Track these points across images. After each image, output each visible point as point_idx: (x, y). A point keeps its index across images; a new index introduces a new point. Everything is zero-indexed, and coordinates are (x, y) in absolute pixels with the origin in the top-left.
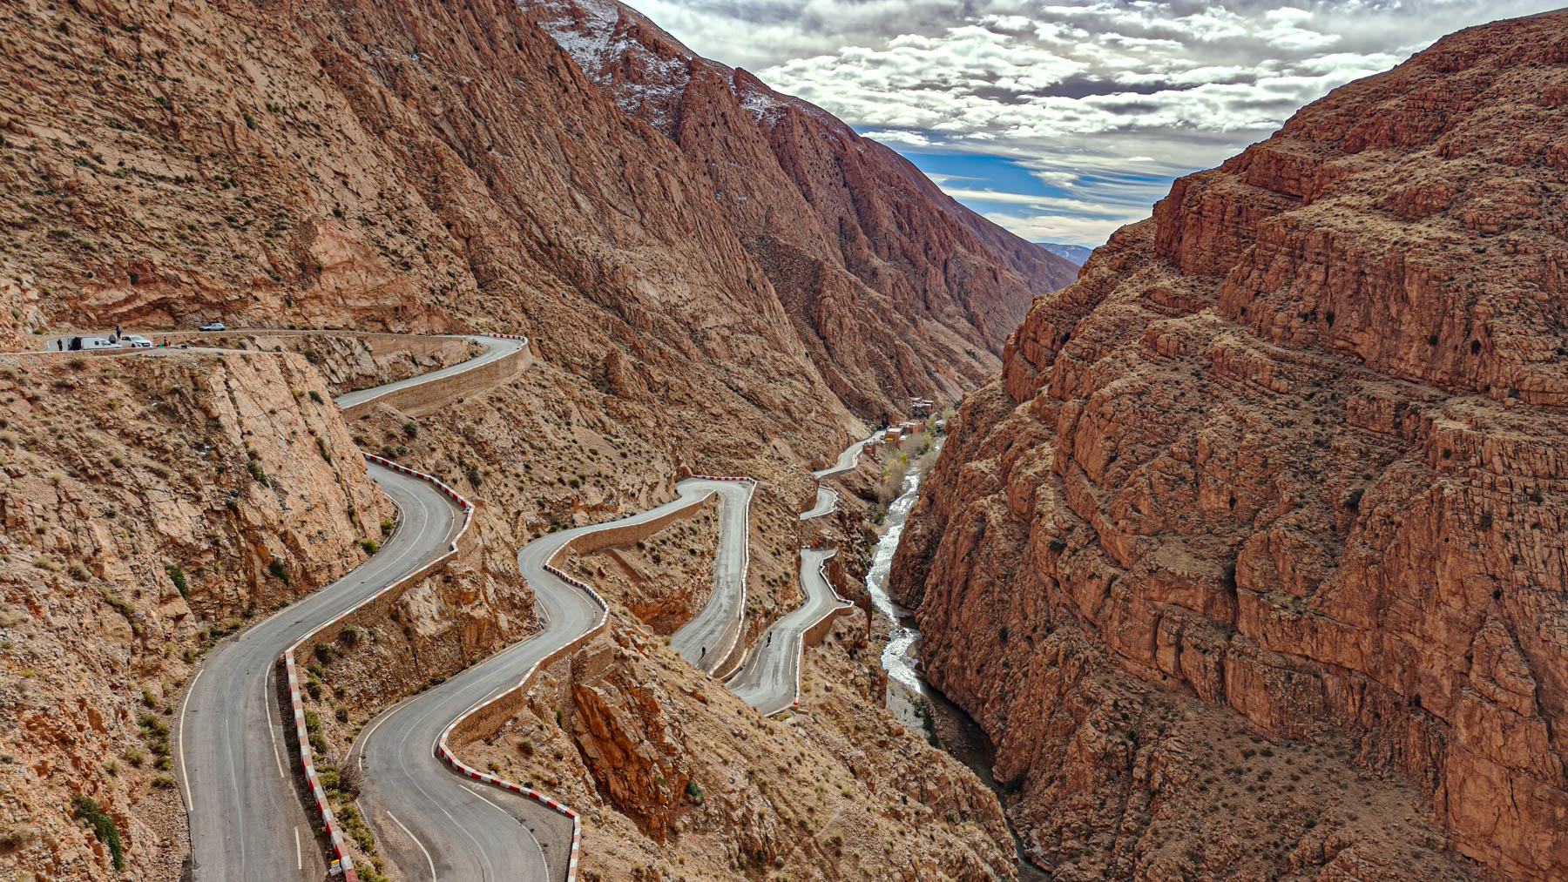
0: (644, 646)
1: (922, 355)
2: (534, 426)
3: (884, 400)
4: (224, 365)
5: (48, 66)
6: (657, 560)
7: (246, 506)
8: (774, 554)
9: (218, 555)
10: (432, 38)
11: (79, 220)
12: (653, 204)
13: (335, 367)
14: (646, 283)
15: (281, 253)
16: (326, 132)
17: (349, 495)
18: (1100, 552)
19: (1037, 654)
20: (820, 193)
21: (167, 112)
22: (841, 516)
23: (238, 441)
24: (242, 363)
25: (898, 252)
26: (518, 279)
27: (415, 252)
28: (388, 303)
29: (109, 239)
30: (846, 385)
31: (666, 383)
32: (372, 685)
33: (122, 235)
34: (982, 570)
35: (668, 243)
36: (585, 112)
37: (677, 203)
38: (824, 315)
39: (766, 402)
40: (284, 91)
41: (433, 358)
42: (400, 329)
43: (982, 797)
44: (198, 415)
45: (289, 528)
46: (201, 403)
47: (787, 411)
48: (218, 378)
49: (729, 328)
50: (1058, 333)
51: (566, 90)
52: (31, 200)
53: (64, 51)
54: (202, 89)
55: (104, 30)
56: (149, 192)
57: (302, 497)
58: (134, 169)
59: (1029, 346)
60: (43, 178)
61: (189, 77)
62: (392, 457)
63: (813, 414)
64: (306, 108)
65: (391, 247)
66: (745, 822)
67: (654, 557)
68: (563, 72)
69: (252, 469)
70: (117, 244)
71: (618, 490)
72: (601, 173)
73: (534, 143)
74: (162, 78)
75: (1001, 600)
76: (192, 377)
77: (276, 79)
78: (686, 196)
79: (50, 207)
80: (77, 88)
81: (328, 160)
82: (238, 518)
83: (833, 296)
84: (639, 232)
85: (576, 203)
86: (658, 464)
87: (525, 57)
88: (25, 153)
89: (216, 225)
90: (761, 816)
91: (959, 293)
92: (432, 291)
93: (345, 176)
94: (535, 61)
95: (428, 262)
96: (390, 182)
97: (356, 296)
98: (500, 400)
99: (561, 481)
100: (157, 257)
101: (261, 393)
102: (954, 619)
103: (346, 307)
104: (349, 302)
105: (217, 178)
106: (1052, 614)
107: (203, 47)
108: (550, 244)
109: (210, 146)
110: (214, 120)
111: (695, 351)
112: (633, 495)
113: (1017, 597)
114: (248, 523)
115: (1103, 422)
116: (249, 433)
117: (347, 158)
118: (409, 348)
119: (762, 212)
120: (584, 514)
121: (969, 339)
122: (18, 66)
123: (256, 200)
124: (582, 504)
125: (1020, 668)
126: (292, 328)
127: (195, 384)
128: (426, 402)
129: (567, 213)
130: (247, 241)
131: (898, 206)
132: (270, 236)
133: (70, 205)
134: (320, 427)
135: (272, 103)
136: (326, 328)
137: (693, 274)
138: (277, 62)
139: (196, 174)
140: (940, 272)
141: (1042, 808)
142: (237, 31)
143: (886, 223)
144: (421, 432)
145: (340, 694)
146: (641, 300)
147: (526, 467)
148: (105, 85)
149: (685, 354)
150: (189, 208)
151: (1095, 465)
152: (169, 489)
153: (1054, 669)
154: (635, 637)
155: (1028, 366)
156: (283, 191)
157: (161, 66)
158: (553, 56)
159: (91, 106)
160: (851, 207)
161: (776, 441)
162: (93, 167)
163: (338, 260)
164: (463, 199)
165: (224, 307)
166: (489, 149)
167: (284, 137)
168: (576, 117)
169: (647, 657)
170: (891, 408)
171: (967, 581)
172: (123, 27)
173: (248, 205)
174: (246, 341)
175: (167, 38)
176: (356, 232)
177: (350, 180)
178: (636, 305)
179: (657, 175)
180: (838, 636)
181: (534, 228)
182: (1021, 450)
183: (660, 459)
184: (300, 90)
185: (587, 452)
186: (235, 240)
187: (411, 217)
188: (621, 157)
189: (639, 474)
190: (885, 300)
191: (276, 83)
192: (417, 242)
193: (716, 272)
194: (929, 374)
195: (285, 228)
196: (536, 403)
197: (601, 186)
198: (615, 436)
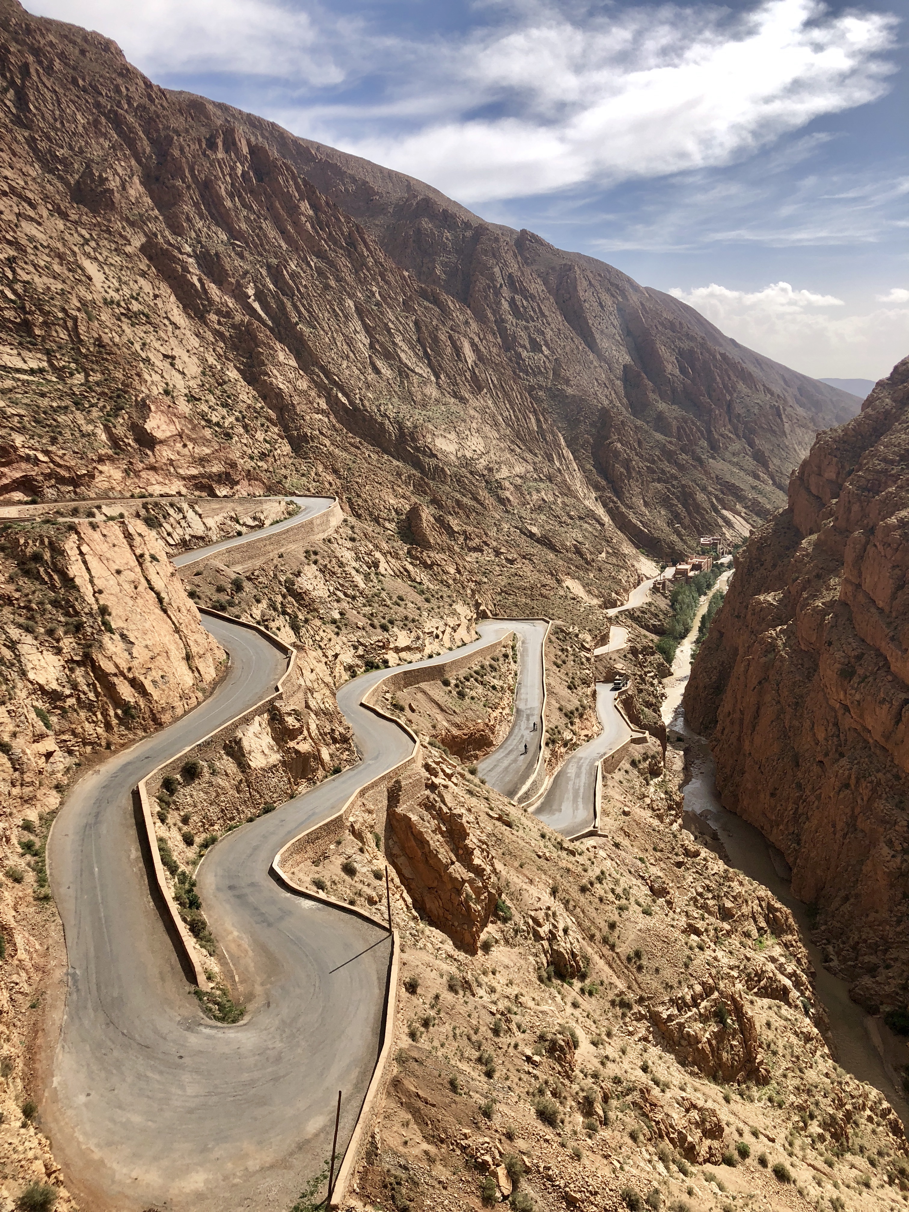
0: (452, 775)
1: (708, 493)
2: (347, 576)
3: (674, 538)
4: (77, 533)
6: (461, 695)
7: (100, 656)
8: (569, 687)
9: (78, 699)
10: (244, 226)
12: (447, 364)
13: (170, 529)
14: (444, 440)
15: (119, 431)
16: (155, 319)
17: (187, 645)
18: (890, 678)
19: (829, 778)
20: (604, 344)
21: (20, 311)
22: (634, 651)
23: (90, 599)
24: (90, 531)
25: (682, 396)
26: (327, 442)
27: (235, 423)
28: (215, 470)
30: (636, 527)
31: (465, 532)
32: (213, 812)
34: (773, 698)
35: (463, 400)
37: (470, 362)
38: (612, 459)
39: (558, 545)
40: (117, 284)
42: (224, 493)
43: (778, 914)
44: (56, 577)
45: (137, 675)
46: (59, 567)
47: (578, 552)
48: (72, 544)
49: (521, 477)
50: (843, 467)
54: (49, 288)
57: (147, 646)
59: (813, 480)
61: (37, 279)
62: (223, 609)
63: (604, 555)
64: (137, 299)
65: (215, 420)
66: (552, 937)
67: (458, 693)
69: (105, 623)
71: (424, 633)
72: (398, 340)
73: (337, 315)
75: (793, 727)
76: (50, 544)
77: (111, 274)
78: (478, 356)
81: (157, 344)
82: (94, 667)
83: (619, 441)
84: (435, 393)
85: (377, 369)
86: (460, 608)
89: (66, 408)
90: (565, 931)
91: (744, 432)
92: (252, 458)
93: (173, 358)
95: (247, 431)
96: (211, 360)
97: (185, 465)
98: (316, 553)
99: (373, 626)
100: (19, 440)
101: (108, 556)
102: (747, 746)
103: (178, 476)
104: (181, 471)
105: (64, 367)
106: (844, 737)
107: (47, 251)
108: (356, 408)
109: (57, 339)
110: (60, 315)
111: (489, 501)
112: (437, 636)
113: (808, 723)
114: (103, 671)
115: (890, 551)
116: (100, 592)
117: (173, 342)
118: (234, 510)
119: (550, 366)
120: (395, 655)
121: (756, 477)
123: (98, 384)
124: (392, 646)
125: (813, 791)
126: (132, 496)
127: (53, 551)
128: (251, 558)
129: (369, 379)
130: (90, 421)
131: (681, 353)
132: (111, 416)
134: (159, 584)
135: (108, 297)
136: (162, 496)
137: (486, 429)
138: (110, 260)
139: (45, 364)
140: (724, 413)
141: (838, 925)
142: (76, 235)
143: (669, 367)
144: (247, 586)
145: (185, 820)
146: (439, 456)
147: (341, 614)
149: (482, 504)
150: (43, 395)
151: (882, 594)
152: (35, 642)
153: (846, 792)
154: (444, 767)
155: (813, 500)
156: (119, 375)
157: (14, 271)
160: (634, 357)
161: (569, 582)
163: (169, 434)
164: (275, 372)
165: (75, 482)
167: (120, 327)
168: (374, 289)
169: (456, 785)
170: (680, 546)
171: (758, 710)
173: (91, 388)
174: (95, 510)
176: (184, 407)
177: (177, 361)
178: (435, 461)
179: (450, 337)
180: (634, 763)
181: (340, 395)
182: (809, 582)
183: (461, 603)
184: (131, 283)
185: (395, 598)
186: (81, 421)
187: (230, 391)
188: (416, 323)
189: (442, 617)
190: (670, 442)
191: (110, 278)
192: (237, 414)
193: (508, 425)
194: (717, 511)
195: (123, 408)
196: (348, 556)
197: (399, 351)
198: (420, 583)
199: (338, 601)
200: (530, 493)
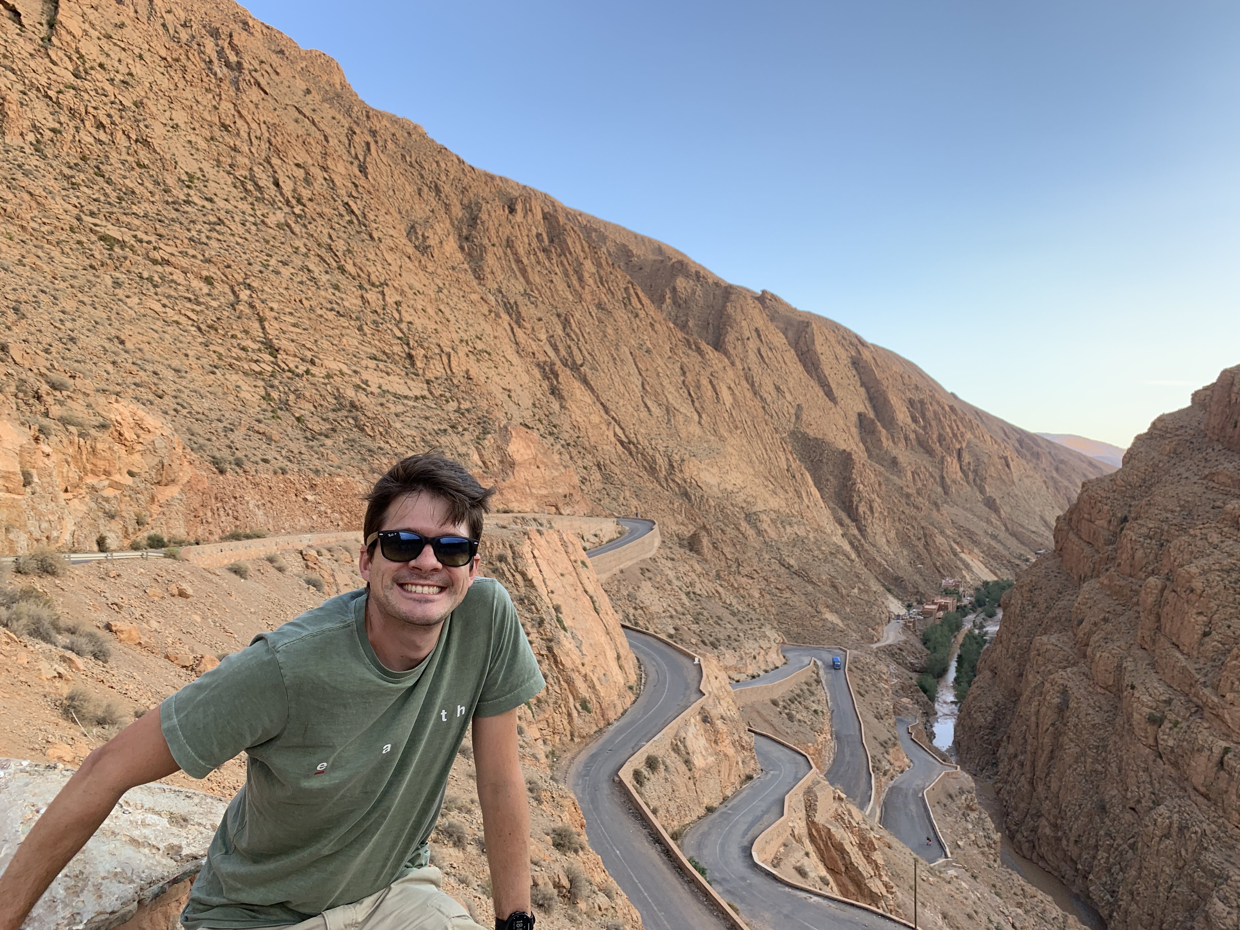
1: (947, 537)
3: (917, 577)
4: (530, 539)
5: (331, 315)
6: (790, 717)
7: (559, 651)
11: (362, 430)
12: (709, 406)
14: (707, 473)
15: (487, 454)
16: (495, 357)
17: (616, 647)
18: (1206, 725)
19: (1147, 826)
20: (838, 393)
21: (405, 346)
23: (547, 600)
25: (914, 443)
27: (562, 450)
28: (560, 491)
29: (382, 445)
30: (880, 565)
31: (737, 559)
33: (390, 441)
34: (1071, 740)
35: (722, 439)
36: (652, 333)
37: (728, 405)
38: (856, 499)
39: (815, 579)
40: (465, 326)
41: (596, 536)
42: (568, 512)
44: (518, 577)
45: (588, 671)
46: (520, 568)
47: (834, 586)
48: (527, 548)
49: (775, 512)
50: (1114, 515)
51: (637, 316)
52: (331, 415)
53: (337, 303)
54: (426, 328)
55: (361, 287)
56: (400, 408)
58: (388, 391)
59: (1084, 527)
60: (335, 399)
61: (417, 320)
63: (856, 590)
64: (481, 339)
68: (634, 300)
69: (559, 621)
70: (387, 446)
71: (745, 653)
72: (666, 382)
73: (615, 359)
74: (401, 321)
75: (1095, 771)
76: (511, 546)
78: (734, 399)
79: (342, 420)
80: (348, 331)
81: (497, 379)
82: (556, 662)
83: (862, 483)
84: (698, 431)
85: (648, 408)
86: (768, 631)
87: (605, 291)
88: (322, 380)
89: (445, 430)
91: (974, 480)
93: (509, 391)
94: (612, 293)
97: (538, 486)
98: (648, 571)
101: (553, 560)
102: (1040, 788)
103: (532, 494)
104: (534, 491)
105: (441, 395)
106: (1157, 785)
107: (422, 297)
108: (630, 442)
109: (434, 371)
110: (437, 351)
111: (751, 533)
113: (1114, 768)
114: (563, 665)
115: (1193, 597)
116: (552, 592)
117: (509, 378)
118: (580, 528)
119: (793, 411)
121: (988, 522)
122: (312, 316)
123: (468, 410)
125: (1125, 841)
127: (513, 553)
129: (642, 416)
130: (464, 444)
131: (911, 402)
132: (479, 439)
133: (355, 419)
134: (590, 589)
136: (520, 512)
137: (743, 465)
138: (459, 306)
139: (426, 393)
140: (955, 461)
143: (901, 416)
146: (704, 488)
147: (676, 629)
148: (365, 327)
150: (427, 418)
151: (1189, 638)
153: (1168, 842)
155: (1084, 545)
156: (484, 404)
157: (399, 312)
158: (626, 289)
159: (357, 344)
160: (868, 405)
161: (829, 614)
162: (364, 389)
163: (526, 457)
166: (582, 365)
168: (646, 337)
170: (923, 586)
171: (1052, 751)
172: (373, 285)
173: (463, 414)
175: (402, 293)
177: (512, 394)
178: (701, 493)
179: (711, 382)
181: (617, 429)
182: (1095, 624)
183: (769, 627)
184: (476, 325)
185: (715, 619)
186: (457, 443)
187: (555, 422)
188: (682, 369)
189: (755, 639)
190: (908, 486)
191: (460, 320)
192: (563, 442)
193: (761, 463)
194: (955, 554)
195: (489, 433)
196: (671, 574)
197: (666, 393)
198: (730, 605)
199: (671, 617)
200: (784, 527)
